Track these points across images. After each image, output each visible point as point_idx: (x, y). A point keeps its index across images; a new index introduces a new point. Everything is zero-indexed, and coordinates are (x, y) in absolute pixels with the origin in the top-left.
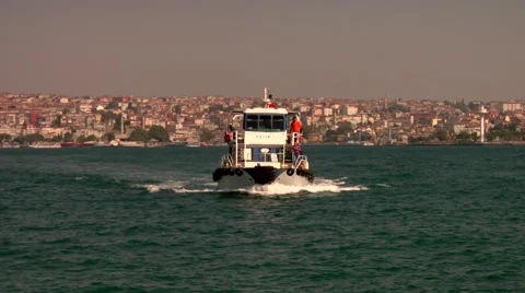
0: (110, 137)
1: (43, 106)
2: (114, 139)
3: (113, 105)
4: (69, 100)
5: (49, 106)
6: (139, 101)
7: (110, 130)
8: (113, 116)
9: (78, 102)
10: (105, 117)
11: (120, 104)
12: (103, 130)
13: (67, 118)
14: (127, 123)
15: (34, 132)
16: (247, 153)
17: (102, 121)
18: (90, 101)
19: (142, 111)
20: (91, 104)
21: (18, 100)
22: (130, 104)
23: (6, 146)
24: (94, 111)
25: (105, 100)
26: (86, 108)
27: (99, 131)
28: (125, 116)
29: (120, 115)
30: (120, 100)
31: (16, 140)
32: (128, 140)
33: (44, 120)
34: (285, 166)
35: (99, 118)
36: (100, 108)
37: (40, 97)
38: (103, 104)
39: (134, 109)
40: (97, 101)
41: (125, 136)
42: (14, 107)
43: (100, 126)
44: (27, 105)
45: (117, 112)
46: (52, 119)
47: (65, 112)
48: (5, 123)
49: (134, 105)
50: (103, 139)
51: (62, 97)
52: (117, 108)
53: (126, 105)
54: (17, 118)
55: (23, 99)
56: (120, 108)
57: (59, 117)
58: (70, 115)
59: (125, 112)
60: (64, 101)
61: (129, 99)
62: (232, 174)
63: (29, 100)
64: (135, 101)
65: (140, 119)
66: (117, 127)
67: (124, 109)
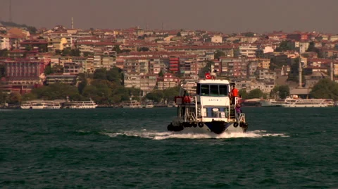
0: (283, 93)
1: (187, 48)
2: (288, 95)
3: (286, 46)
4: (224, 39)
5: (195, 48)
6: (325, 39)
7: (283, 83)
8: (288, 61)
9: (236, 42)
10: (276, 63)
11: (297, 44)
12: (271, 82)
13: (221, 65)
14: (308, 71)
15: (173, 85)
16: (204, 112)
17: (272, 68)
18: (254, 40)
19: (330, 54)
20: (255, 43)
21: (151, 39)
22: (312, 44)
23: (135, 105)
24: (259, 54)
25: (276, 38)
26: (248, 50)
27: (267, 84)
28: (304, 61)
29: (297, 60)
30: (298, 37)
31: (150, 96)
32: (310, 96)
33: (188, 67)
34: (230, 120)
35: (266, 64)
36: (268, 49)
37: (183, 35)
38: (273, 43)
39: (317, 50)
40: (265, 39)
41: (305, 91)
42: (145, 50)
43: (269, 77)
44: (164, 45)
45: (293, 56)
46: (199, 66)
47: (217, 56)
48: (134, 72)
49: (317, 45)
50: (271, 95)
51: (213, 34)
52: (294, 49)
53: (307, 45)
54: (150, 65)
55: (159, 37)
56: (298, 50)
57: (210, 63)
58: (225, 61)
59: (305, 55)
60: (217, 39)
61: (310, 36)
62: (195, 126)
63: (168, 39)
64: (319, 38)
65: (326, 66)
66: (293, 77)
67: (303, 50)
